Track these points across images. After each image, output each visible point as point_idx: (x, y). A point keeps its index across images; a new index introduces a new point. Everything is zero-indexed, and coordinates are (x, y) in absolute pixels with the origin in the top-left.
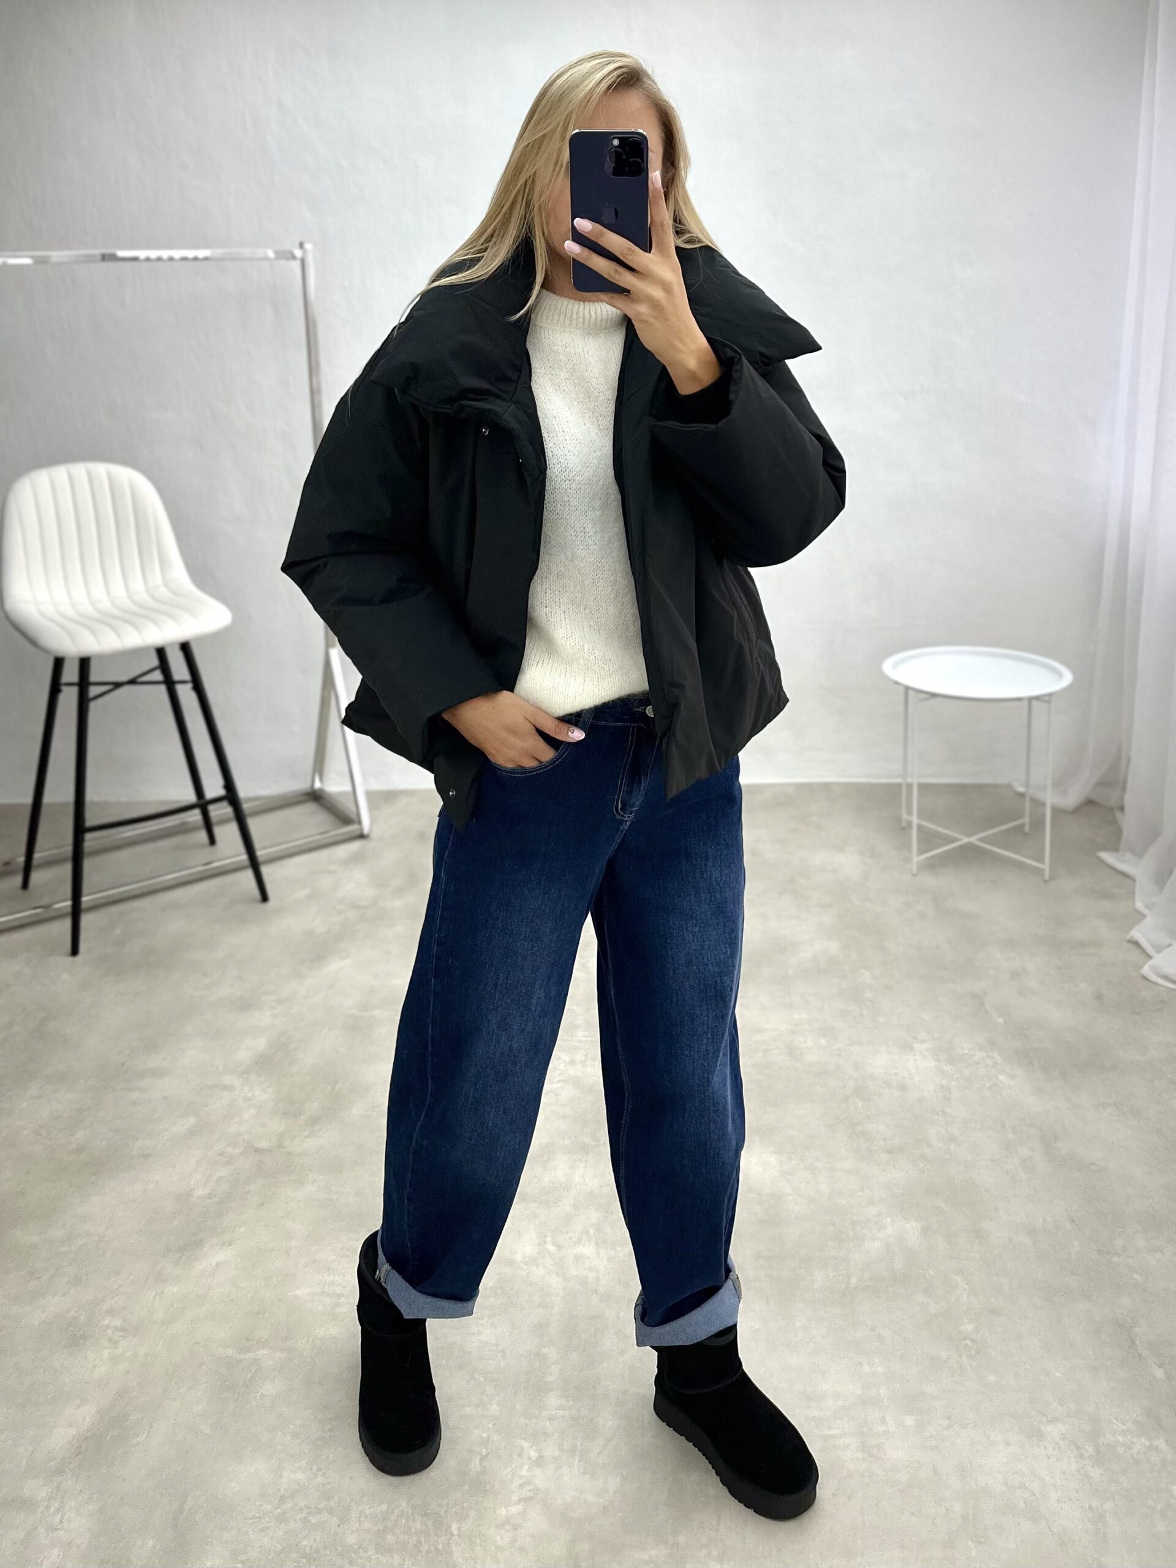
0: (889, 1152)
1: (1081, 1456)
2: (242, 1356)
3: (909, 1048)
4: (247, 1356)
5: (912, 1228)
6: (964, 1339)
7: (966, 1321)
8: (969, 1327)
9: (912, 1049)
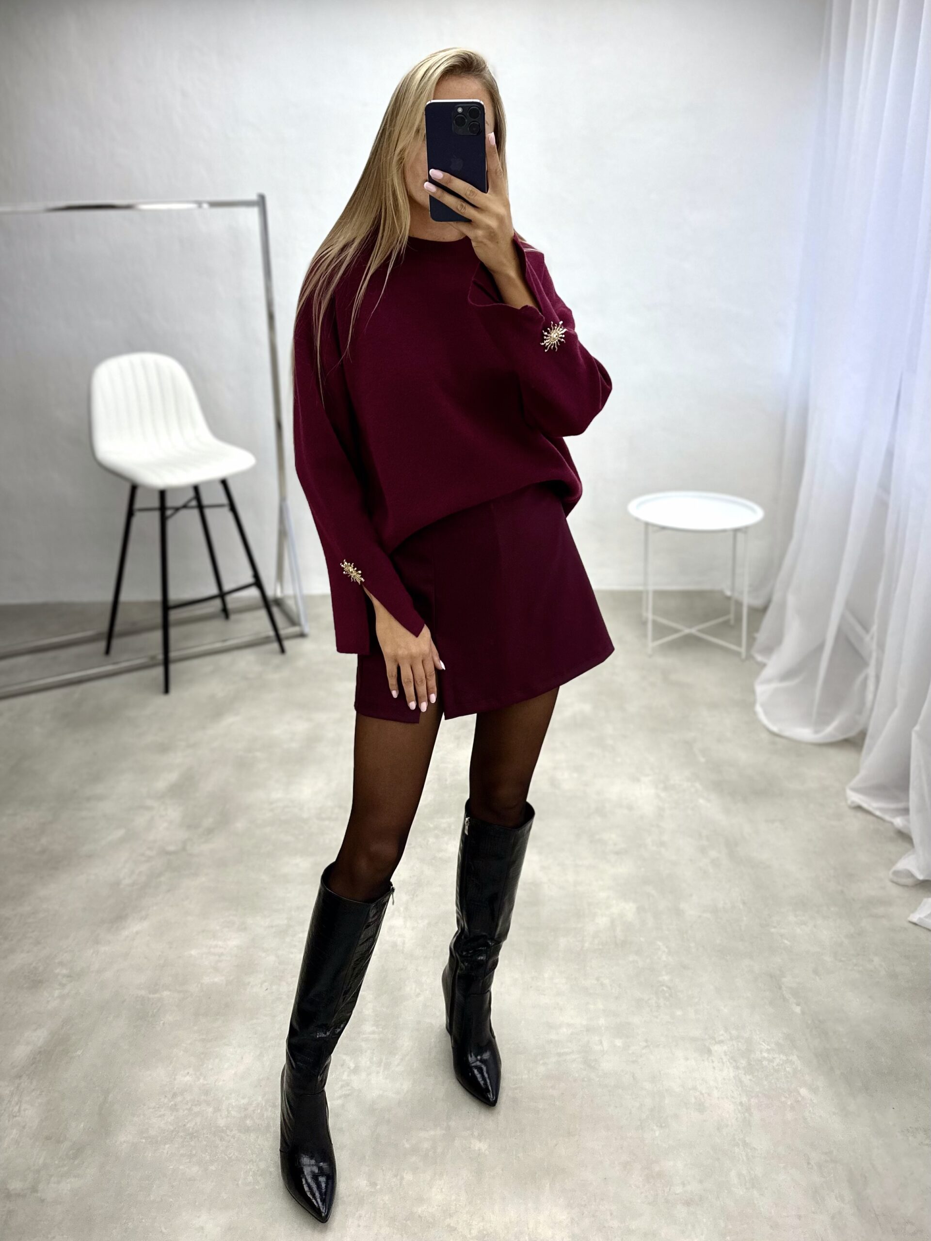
0: (617, 853)
1: (737, 1068)
2: (151, 996)
3: (636, 780)
4: (157, 995)
5: (629, 909)
6: (663, 985)
7: (664, 973)
8: (666, 978)
9: (638, 780)
